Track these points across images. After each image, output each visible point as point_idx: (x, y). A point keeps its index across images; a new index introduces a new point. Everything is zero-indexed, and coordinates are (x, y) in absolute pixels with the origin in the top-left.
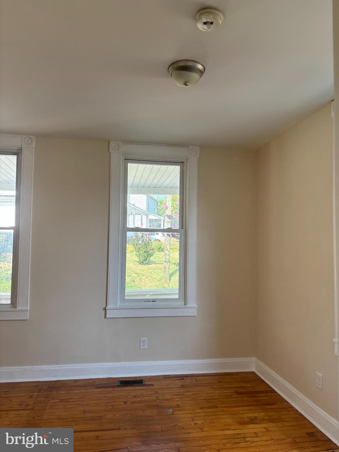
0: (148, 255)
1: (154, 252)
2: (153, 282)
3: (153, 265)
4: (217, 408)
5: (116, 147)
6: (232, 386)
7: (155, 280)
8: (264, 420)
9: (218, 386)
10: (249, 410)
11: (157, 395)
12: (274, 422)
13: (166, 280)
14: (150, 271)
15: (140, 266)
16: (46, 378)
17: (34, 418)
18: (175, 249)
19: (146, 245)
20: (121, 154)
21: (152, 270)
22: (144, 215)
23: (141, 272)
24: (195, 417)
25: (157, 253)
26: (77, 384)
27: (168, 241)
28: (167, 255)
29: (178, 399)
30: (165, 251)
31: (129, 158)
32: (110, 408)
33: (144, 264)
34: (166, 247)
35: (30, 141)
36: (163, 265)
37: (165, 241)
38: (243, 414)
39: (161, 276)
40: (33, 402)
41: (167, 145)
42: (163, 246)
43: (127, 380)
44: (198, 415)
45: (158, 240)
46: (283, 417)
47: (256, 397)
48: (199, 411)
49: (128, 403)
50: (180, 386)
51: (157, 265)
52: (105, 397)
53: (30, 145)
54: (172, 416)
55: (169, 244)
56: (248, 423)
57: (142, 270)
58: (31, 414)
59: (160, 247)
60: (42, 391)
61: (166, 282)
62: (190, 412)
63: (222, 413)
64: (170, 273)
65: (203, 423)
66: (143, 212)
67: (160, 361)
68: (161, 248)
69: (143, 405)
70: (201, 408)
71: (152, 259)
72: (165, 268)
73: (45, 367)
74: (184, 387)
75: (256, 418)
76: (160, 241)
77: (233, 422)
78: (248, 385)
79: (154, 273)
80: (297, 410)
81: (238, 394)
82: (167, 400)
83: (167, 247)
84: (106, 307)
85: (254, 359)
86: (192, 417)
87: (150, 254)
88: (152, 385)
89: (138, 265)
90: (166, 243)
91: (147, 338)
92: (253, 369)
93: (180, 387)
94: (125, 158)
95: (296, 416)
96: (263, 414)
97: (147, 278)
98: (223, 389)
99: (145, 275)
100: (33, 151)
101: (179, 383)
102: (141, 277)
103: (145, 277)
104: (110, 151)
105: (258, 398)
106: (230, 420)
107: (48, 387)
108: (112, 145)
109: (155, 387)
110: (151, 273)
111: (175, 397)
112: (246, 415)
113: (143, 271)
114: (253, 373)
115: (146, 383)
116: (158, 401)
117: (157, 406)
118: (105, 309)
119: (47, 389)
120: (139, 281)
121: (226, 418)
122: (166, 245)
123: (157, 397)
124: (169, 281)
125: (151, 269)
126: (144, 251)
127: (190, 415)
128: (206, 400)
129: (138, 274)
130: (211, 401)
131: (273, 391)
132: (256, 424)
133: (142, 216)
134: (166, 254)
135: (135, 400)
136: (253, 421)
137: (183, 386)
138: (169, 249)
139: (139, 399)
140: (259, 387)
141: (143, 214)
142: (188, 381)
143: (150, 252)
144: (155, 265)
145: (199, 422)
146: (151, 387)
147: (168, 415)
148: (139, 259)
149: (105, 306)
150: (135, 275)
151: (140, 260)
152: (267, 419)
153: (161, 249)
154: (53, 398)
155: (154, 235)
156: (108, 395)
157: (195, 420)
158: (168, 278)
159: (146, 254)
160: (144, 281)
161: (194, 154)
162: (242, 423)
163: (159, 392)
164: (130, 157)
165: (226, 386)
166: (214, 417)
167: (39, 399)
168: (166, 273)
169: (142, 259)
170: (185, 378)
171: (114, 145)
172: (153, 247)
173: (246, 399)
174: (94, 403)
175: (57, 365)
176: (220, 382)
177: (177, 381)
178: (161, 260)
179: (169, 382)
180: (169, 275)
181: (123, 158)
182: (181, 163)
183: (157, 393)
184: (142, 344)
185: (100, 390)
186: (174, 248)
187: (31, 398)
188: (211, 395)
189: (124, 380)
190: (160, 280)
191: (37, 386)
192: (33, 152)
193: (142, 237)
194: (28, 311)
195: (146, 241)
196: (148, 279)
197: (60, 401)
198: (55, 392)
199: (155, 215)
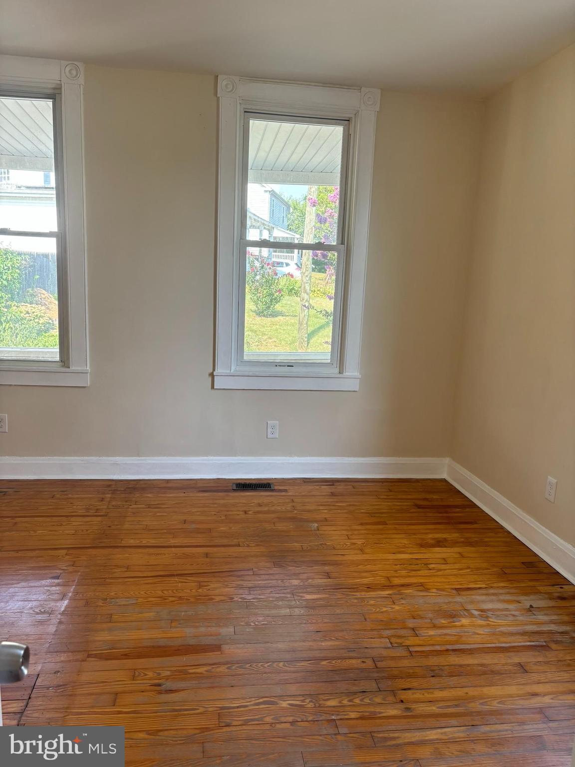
0: (271, 301)
1: (282, 295)
2: (279, 345)
3: (280, 317)
4: (387, 524)
5: (229, 87)
6: (409, 497)
7: (283, 343)
8: (458, 542)
9: (387, 495)
10: (435, 529)
11: (294, 504)
12: (473, 546)
13: (302, 343)
14: (274, 327)
15: (258, 319)
16: (122, 476)
17: (110, 527)
18: (318, 292)
19: (269, 283)
20: (238, 102)
21: (278, 327)
22: (265, 228)
23: (261, 330)
24: (351, 535)
25: (287, 297)
26: (169, 485)
27: (307, 276)
28: (304, 301)
29: (326, 511)
30: (303, 293)
31: (251, 109)
32: (223, 518)
33: (264, 316)
34: (303, 287)
35: (74, 73)
36: (298, 318)
37: (302, 277)
38: (426, 533)
39: (293, 337)
40: (105, 507)
41: (321, 85)
42: (297, 285)
43: (248, 482)
44: (356, 532)
45: (289, 274)
46: (486, 540)
47: (447, 512)
48: (359, 527)
49: (250, 512)
50: (328, 494)
51: (287, 318)
52: (215, 504)
53: (75, 79)
54: (317, 532)
55: (309, 281)
56: (433, 546)
57: (262, 325)
58: (104, 522)
59: (292, 287)
60: (119, 492)
61: (302, 346)
62: (344, 528)
63: (395, 531)
64: (309, 332)
65: (364, 543)
66: (263, 224)
67: (298, 456)
68: (293, 289)
69: (273, 516)
70: (362, 524)
71: (278, 307)
72: (300, 324)
73: (118, 459)
74: (335, 496)
75: (445, 540)
76: (292, 276)
77: (410, 544)
78: (435, 497)
79: (282, 331)
80: (509, 533)
81: (419, 508)
82: (309, 511)
83: (305, 287)
84: (213, 372)
85: (447, 460)
86: (347, 535)
87: (275, 299)
88: (285, 491)
89: (255, 317)
90: (305, 280)
91: (278, 422)
92: (444, 476)
93: (330, 496)
94: (246, 109)
95: (508, 540)
96: (457, 535)
97: (270, 338)
98: (396, 500)
99: (267, 333)
100: (82, 93)
101: (326, 489)
102: (260, 337)
103: (266, 337)
104: (218, 96)
105: (449, 515)
106: (405, 541)
107: (127, 488)
108: (222, 82)
109: (290, 494)
110: (277, 330)
111: (321, 508)
112: (430, 536)
113: (264, 327)
114: (444, 481)
115: (276, 488)
116: (296, 512)
117: (293, 519)
118: (212, 375)
119: (125, 490)
120: (257, 343)
121: (400, 538)
122: (304, 283)
123: (293, 506)
124: (307, 346)
125: (277, 325)
126: (265, 292)
127: (345, 532)
128: (368, 513)
129: (256, 331)
130: (377, 515)
131: (474, 506)
132: (446, 547)
133: (261, 231)
134: (303, 299)
135: (259, 509)
136: (439, 543)
137: (333, 494)
138: (308, 291)
139: (266, 509)
140: (451, 500)
141: (263, 228)
142: (340, 488)
143: (275, 295)
144: (284, 317)
145: (359, 542)
146: (284, 493)
147: (311, 530)
148: (257, 307)
149: (211, 371)
150: (250, 333)
151: (258, 309)
152: (463, 542)
153: (293, 291)
154: (136, 502)
155: (280, 267)
156: (217, 501)
157: (351, 539)
158: (306, 340)
159: (268, 299)
160: (264, 343)
161: (370, 103)
162: (423, 545)
163: (295, 500)
164: (254, 107)
165: (400, 497)
166: (380, 536)
167: (114, 503)
168: (303, 331)
169: (261, 306)
170: (335, 484)
171: (225, 83)
172: (280, 287)
173: (431, 515)
174: (198, 512)
175: (138, 458)
176: (391, 491)
177: (323, 487)
178: (294, 309)
179: (311, 487)
180: (307, 335)
181: (242, 109)
182: (345, 121)
183: (293, 501)
184: (270, 430)
185: (206, 494)
186: (316, 290)
187: (102, 501)
188: (377, 507)
189: (243, 482)
190: (293, 342)
191: (109, 486)
192: (82, 95)
193: (262, 267)
194: (89, 374)
195: (269, 275)
196: (271, 340)
197: (145, 507)
198: (138, 495)
199: (283, 230)
